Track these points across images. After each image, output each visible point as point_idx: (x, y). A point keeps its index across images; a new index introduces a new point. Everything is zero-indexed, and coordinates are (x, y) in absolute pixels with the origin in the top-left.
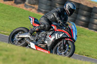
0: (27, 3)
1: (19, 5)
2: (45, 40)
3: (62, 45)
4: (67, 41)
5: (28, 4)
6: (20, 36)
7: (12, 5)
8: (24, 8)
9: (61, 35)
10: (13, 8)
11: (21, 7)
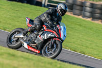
2: (35, 40)
3: (50, 44)
4: (55, 41)
6: (16, 37)
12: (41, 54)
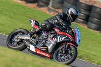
0: (50, 6)
1: (42, 8)
2: (46, 42)
3: (64, 49)
4: (69, 46)
5: (51, 8)
7: (34, 7)
8: (48, 12)
9: (63, 38)
10: (35, 11)
11: (44, 11)
12: (51, 58)
